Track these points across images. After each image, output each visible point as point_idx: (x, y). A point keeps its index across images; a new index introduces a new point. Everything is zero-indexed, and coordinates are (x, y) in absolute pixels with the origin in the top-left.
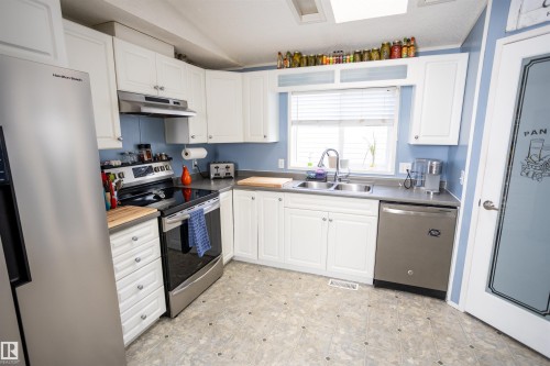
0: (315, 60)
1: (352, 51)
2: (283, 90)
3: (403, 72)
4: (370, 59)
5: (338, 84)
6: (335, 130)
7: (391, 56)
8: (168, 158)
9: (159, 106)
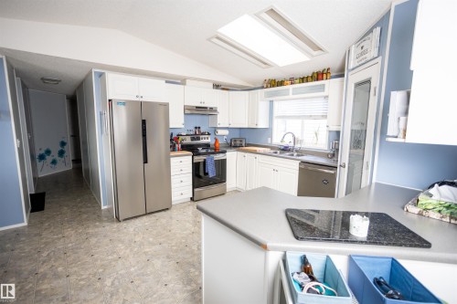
0: (281, 83)
1: (298, 77)
2: (271, 99)
3: (322, 88)
4: (307, 81)
5: (291, 96)
6: (299, 121)
7: (317, 80)
8: (209, 134)
9: (202, 111)
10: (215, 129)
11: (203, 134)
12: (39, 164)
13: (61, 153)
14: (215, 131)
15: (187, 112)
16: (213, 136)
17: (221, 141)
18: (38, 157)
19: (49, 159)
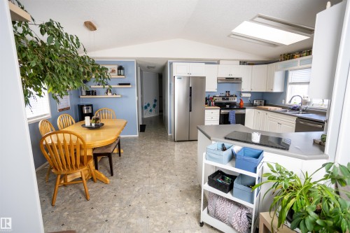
0: (292, 57)
5: (299, 66)
8: (236, 96)
9: (230, 80)
10: (241, 93)
11: (232, 96)
12: (145, 111)
13: (154, 106)
14: (241, 94)
15: (219, 81)
16: (239, 97)
17: (245, 102)
18: (145, 108)
19: (149, 108)
